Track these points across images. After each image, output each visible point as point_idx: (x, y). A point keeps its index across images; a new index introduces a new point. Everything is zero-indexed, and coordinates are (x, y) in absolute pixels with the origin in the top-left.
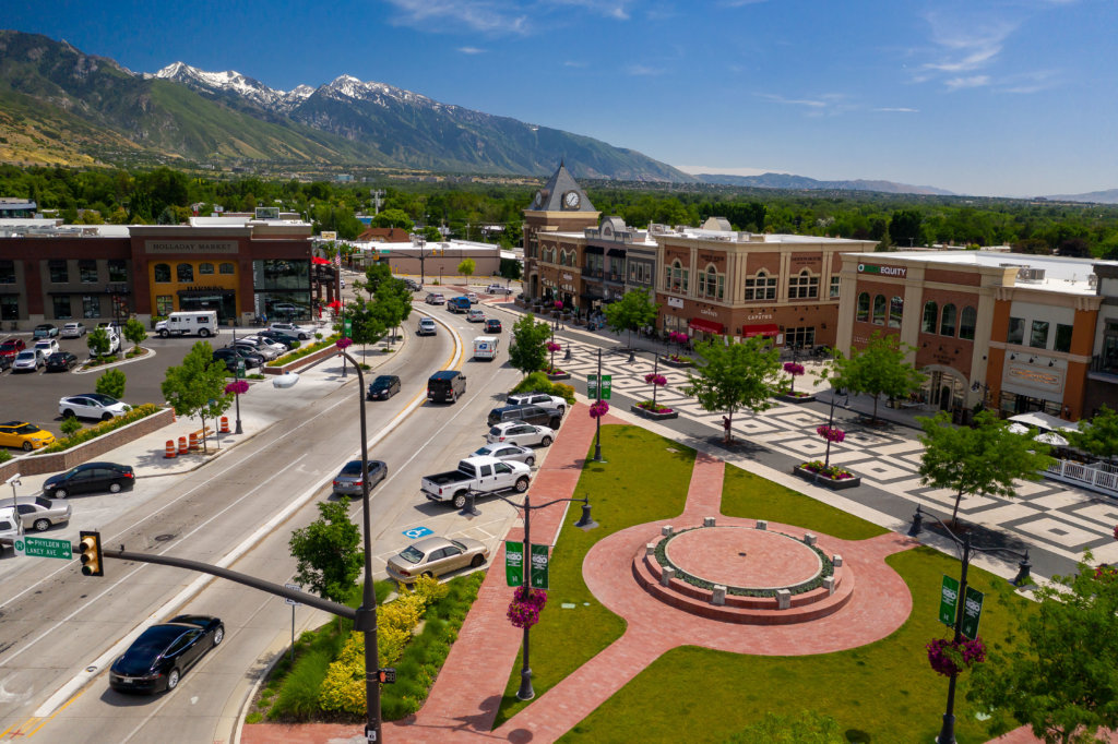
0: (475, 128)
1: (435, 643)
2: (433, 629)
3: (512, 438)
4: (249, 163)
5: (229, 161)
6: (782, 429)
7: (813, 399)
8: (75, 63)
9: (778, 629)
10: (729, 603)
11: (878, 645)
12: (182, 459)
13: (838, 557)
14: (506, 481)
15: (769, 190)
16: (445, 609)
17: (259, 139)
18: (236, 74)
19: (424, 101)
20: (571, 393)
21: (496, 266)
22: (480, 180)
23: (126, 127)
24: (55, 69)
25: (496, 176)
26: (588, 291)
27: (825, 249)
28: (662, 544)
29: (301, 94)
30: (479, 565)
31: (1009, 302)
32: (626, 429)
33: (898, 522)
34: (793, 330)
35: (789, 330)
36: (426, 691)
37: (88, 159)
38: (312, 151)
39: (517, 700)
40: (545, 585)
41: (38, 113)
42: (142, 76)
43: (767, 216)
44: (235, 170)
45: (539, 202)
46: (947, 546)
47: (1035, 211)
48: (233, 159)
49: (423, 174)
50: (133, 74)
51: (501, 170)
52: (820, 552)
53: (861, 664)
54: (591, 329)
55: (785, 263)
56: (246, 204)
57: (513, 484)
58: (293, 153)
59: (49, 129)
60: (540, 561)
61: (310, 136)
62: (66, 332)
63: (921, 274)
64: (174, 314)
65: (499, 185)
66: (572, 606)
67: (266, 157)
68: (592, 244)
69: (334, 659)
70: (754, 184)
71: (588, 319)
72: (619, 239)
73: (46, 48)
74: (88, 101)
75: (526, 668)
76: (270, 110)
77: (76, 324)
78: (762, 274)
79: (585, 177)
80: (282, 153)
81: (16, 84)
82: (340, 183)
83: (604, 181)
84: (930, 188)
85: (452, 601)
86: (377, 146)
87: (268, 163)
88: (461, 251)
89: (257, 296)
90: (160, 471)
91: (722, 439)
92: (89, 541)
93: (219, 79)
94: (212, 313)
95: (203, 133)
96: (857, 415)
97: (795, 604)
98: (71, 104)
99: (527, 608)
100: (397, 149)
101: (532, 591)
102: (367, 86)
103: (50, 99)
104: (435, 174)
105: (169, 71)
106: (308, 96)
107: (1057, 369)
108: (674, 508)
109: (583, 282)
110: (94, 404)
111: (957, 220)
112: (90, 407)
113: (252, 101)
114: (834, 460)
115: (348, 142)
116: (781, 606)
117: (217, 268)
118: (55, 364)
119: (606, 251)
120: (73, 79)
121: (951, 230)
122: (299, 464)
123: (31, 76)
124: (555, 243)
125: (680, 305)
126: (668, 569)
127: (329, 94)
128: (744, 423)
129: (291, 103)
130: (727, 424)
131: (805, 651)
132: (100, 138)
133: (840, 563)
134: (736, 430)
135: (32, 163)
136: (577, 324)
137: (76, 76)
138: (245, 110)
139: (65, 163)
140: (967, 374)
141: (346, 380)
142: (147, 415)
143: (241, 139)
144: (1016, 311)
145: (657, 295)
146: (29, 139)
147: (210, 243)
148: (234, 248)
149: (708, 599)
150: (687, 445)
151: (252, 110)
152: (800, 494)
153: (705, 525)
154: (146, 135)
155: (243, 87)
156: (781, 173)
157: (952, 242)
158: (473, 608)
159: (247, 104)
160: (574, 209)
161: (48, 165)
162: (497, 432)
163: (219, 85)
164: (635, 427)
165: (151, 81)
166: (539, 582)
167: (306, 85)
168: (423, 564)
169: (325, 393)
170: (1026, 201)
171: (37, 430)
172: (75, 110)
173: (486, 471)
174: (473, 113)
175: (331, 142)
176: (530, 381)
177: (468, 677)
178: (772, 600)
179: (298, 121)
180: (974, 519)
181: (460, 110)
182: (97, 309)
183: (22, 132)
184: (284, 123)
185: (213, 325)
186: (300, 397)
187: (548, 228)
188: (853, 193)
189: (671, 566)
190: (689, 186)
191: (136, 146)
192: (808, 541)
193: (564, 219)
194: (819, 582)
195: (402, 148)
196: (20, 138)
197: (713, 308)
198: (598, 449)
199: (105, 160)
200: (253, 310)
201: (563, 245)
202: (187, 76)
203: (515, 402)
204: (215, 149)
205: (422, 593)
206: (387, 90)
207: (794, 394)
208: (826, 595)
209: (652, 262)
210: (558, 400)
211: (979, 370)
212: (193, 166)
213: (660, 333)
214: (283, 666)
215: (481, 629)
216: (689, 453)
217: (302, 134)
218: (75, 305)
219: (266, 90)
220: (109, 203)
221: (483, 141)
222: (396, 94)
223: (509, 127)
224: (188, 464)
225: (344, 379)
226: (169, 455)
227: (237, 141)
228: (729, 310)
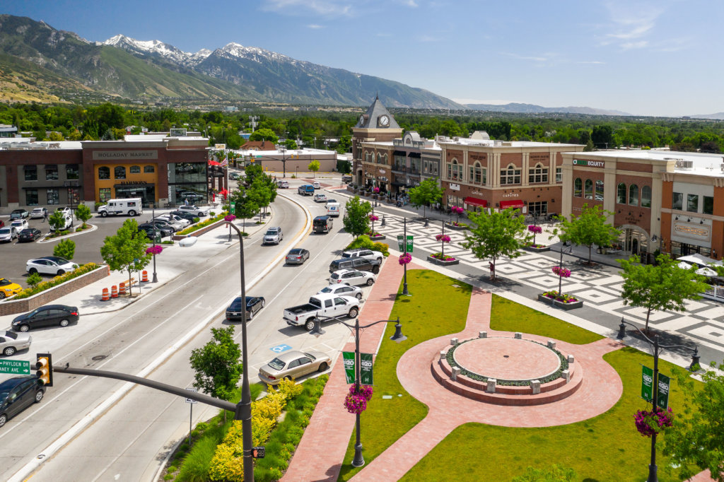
0: (320, 76)
1: (293, 427)
2: (292, 418)
3: (346, 280)
4: (167, 100)
5: (153, 98)
6: (529, 270)
7: (548, 249)
8: (49, 35)
9: (533, 408)
10: (498, 391)
11: (602, 417)
12: (113, 301)
13: (571, 356)
14: (343, 310)
15: (513, 114)
16: (299, 403)
17: (174, 84)
18: (159, 42)
19: (285, 58)
20: (386, 249)
21: (334, 165)
22: (322, 109)
23: (83, 77)
24: (34, 39)
25: (334, 107)
26: (396, 181)
27: (551, 150)
28: (451, 351)
29: (203, 55)
30: (325, 370)
31: (672, 182)
32: (424, 272)
33: (609, 331)
34: (533, 203)
35: (530, 204)
36: (287, 463)
37: (55, 99)
38: (210, 91)
39: (352, 467)
40: (371, 382)
41: (22, 68)
42: (95, 43)
43: (512, 130)
44: (156, 104)
45: (362, 122)
46: (643, 347)
47: (684, 125)
48: (156, 97)
49: (284, 106)
50: (88, 42)
51: (336, 103)
52: (559, 353)
53: (591, 431)
54: (399, 205)
55: (526, 160)
56: (164, 126)
57: (348, 312)
58: (196, 92)
59: (29, 79)
60: (366, 365)
61: (209, 82)
62: (34, 215)
63: (614, 166)
64: (111, 201)
65: (335, 112)
66: (390, 397)
67: (178, 96)
68: (398, 149)
69: (220, 442)
70: (503, 110)
71: (397, 199)
72: (416, 146)
73: (29, 26)
74: (56, 60)
75: (358, 443)
76: (182, 65)
77: (42, 209)
78: (511, 167)
79: (392, 107)
80: (189, 93)
81: (8, 48)
82: (228, 112)
83: (405, 109)
84: (616, 111)
85: (306, 397)
86: (254, 88)
87: (180, 99)
88: (310, 156)
89: (170, 187)
90: (98, 310)
91: (489, 278)
92: (44, 361)
93: (147, 45)
94: (138, 200)
95: (135, 80)
96: (578, 259)
97: (544, 390)
98: (45, 62)
99: (358, 399)
100: (267, 90)
101: (362, 387)
102: (247, 49)
103: (31, 59)
104: (292, 106)
105: (113, 41)
106: (208, 56)
107: (706, 226)
108: (459, 326)
109: (393, 174)
110: (51, 264)
111: (635, 131)
112: (48, 267)
113: (170, 59)
114: (565, 290)
115: (235, 85)
116: (534, 392)
117: (142, 169)
118: (25, 237)
119: (408, 154)
120: (47, 46)
121: (631, 138)
122: (196, 303)
123: (18, 44)
124: (373, 149)
125: (458, 188)
126: (456, 368)
127: (221, 55)
128: (504, 266)
129: (196, 60)
130: (492, 267)
131: (552, 423)
132: (64, 84)
133: (572, 360)
134: (498, 271)
135: (16, 101)
136: (390, 203)
137: (50, 44)
138: (165, 65)
139: (39, 101)
140: (648, 230)
141: (231, 243)
142: (90, 270)
143: (162, 84)
144: (677, 188)
145: (442, 182)
146: (15, 85)
147: (138, 152)
148: (155, 156)
149: (484, 389)
150: (466, 282)
151: (169, 65)
152: (543, 314)
153: (480, 337)
154: (96, 82)
155: (163, 50)
156: (520, 103)
157: (632, 145)
158: (321, 401)
159: (166, 61)
160: (386, 127)
161: (27, 102)
162: (336, 276)
163: (147, 49)
164: (430, 271)
165: (101, 47)
166: (367, 380)
167: (206, 49)
168: (285, 371)
169: (217, 253)
170: (677, 119)
171: (9, 283)
172: (47, 66)
173: (328, 304)
174: (318, 66)
175: (222, 85)
176: (358, 241)
177: (317, 452)
178: (528, 388)
179: (200, 72)
180: (661, 327)
181: (309, 65)
182: (57, 198)
183: (10, 80)
184: (191, 74)
185: (138, 208)
186: (199, 256)
187: (369, 139)
188: (567, 115)
189: (458, 366)
190: (461, 111)
191: (89, 89)
192: (550, 346)
193: (379, 134)
194: (559, 374)
195: (270, 89)
196: (9, 84)
197: (479, 190)
198: (405, 286)
199: (67, 98)
200: (167, 197)
201: (378, 150)
202: (126, 44)
203: (348, 256)
204: (144, 90)
205: (284, 392)
206: (260, 52)
207: (536, 246)
208: (564, 383)
209: (438, 160)
210: (377, 254)
211: (655, 227)
212: (128, 102)
213: (445, 208)
214: (184, 448)
215: (326, 416)
216: (467, 288)
217: (203, 80)
218: (41, 196)
219: (179, 52)
220: (69, 127)
221: (324, 84)
222: (266, 54)
223: (341, 75)
224: (118, 304)
225: (229, 243)
226: (104, 299)
227: (159, 85)
228: (490, 191)
